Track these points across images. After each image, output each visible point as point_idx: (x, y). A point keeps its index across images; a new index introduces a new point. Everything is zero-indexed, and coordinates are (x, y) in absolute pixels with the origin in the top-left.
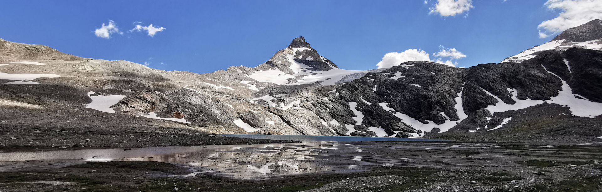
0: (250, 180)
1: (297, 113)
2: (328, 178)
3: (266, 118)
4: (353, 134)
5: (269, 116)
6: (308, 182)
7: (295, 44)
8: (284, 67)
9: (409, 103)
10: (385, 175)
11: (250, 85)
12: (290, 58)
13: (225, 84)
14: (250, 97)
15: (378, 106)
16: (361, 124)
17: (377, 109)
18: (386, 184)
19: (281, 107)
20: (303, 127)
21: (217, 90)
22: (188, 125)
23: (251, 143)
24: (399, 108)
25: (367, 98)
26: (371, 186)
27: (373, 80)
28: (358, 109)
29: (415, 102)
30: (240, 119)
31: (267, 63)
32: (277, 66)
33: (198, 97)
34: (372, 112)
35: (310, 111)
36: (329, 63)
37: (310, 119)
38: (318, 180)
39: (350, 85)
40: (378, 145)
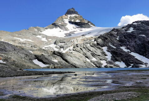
0: (43, 98)
1: (71, 54)
2: (91, 94)
3: (53, 58)
4: (106, 67)
5: (54, 57)
6: (79, 98)
7: (69, 12)
8: (63, 26)
9: (139, 47)
10: (126, 91)
11: (42, 38)
12: (67, 21)
13: (27, 38)
14: (42, 45)
15: (120, 49)
16: (110, 60)
17: (120, 51)
18: (127, 98)
19: (61, 51)
20: (75, 63)
21: (22, 42)
22: (4, 64)
23: (44, 74)
24: (133, 49)
25: (113, 44)
26: (118, 99)
27: (116, 33)
28: (108, 51)
29: (143, 46)
30: (36, 59)
31: (53, 24)
32: (58, 26)
33: (10, 47)
34: (117, 53)
35: (79, 53)
36: (89, 24)
37: (79, 58)
38: (86, 96)
39: (103, 36)
40: (121, 73)
